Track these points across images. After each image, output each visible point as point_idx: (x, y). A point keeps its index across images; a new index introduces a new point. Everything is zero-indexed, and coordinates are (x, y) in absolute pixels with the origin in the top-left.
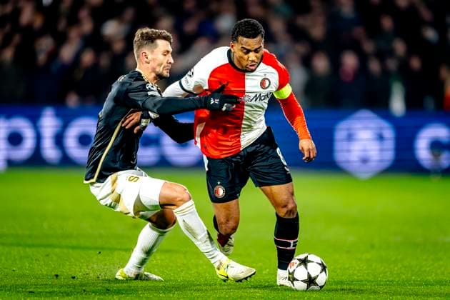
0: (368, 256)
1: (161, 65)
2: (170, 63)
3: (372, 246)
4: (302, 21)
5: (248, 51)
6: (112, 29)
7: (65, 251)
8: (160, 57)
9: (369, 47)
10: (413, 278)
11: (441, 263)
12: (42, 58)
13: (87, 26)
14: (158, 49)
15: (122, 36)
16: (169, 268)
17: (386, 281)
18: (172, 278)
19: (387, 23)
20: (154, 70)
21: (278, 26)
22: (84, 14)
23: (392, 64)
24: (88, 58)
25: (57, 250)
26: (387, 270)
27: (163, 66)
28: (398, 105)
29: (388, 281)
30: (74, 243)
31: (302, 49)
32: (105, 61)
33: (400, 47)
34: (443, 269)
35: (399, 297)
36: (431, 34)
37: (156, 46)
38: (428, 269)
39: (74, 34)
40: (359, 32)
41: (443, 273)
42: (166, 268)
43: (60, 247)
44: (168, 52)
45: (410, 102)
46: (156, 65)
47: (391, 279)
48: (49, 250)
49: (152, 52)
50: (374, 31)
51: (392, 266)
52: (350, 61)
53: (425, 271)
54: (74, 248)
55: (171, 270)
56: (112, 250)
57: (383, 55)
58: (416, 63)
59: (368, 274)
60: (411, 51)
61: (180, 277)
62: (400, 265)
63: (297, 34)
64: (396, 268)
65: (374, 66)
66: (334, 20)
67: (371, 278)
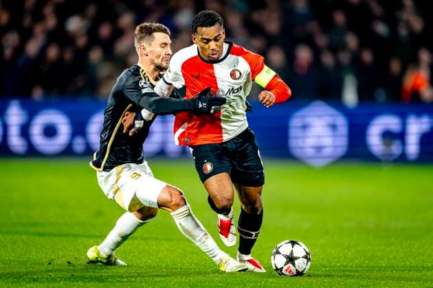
0: (323, 241)
1: (159, 57)
2: (168, 54)
3: (327, 232)
4: (258, 17)
5: (208, 41)
6: (75, 24)
7: (31, 237)
8: (158, 50)
9: (322, 41)
10: (366, 262)
11: (393, 248)
12: (8, 52)
13: (51, 22)
14: (155, 41)
15: (84, 31)
16: (131, 254)
17: (340, 266)
18: (134, 264)
19: (340, 18)
20: (152, 62)
21: (235, 21)
22: (48, 11)
23: (345, 58)
24: (53, 52)
25: (24, 237)
26: (340, 255)
27: (161, 58)
28: (350, 96)
29: (342, 265)
30: (40, 230)
31: (258, 43)
32: (68, 56)
33: (352, 41)
34: (395, 254)
35: (352, 280)
36: (381, 28)
37: (153, 38)
38: (380, 254)
39: (39, 30)
40: (313, 26)
41: (394, 258)
42: (129, 254)
43: (27, 234)
44: (166, 44)
45: (363, 94)
46: (154, 56)
47: (345, 263)
48: (16, 237)
49: (150, 44)
50: (327, 25)
51: (346, 251)
52: (304, 54)
53: (377, 256)
54: (40, 235)
55: (133, 256)
56: (76, 236)
57: (335, 48)
58: (367, 57)
59: (323, 259)
60: (362, 45)
61: (142, 263)
62: (353, 250)
63: (254, 29)
64: (350, 253)
65: (328, 59)
66: (288, 15)
67: (325, 263)
